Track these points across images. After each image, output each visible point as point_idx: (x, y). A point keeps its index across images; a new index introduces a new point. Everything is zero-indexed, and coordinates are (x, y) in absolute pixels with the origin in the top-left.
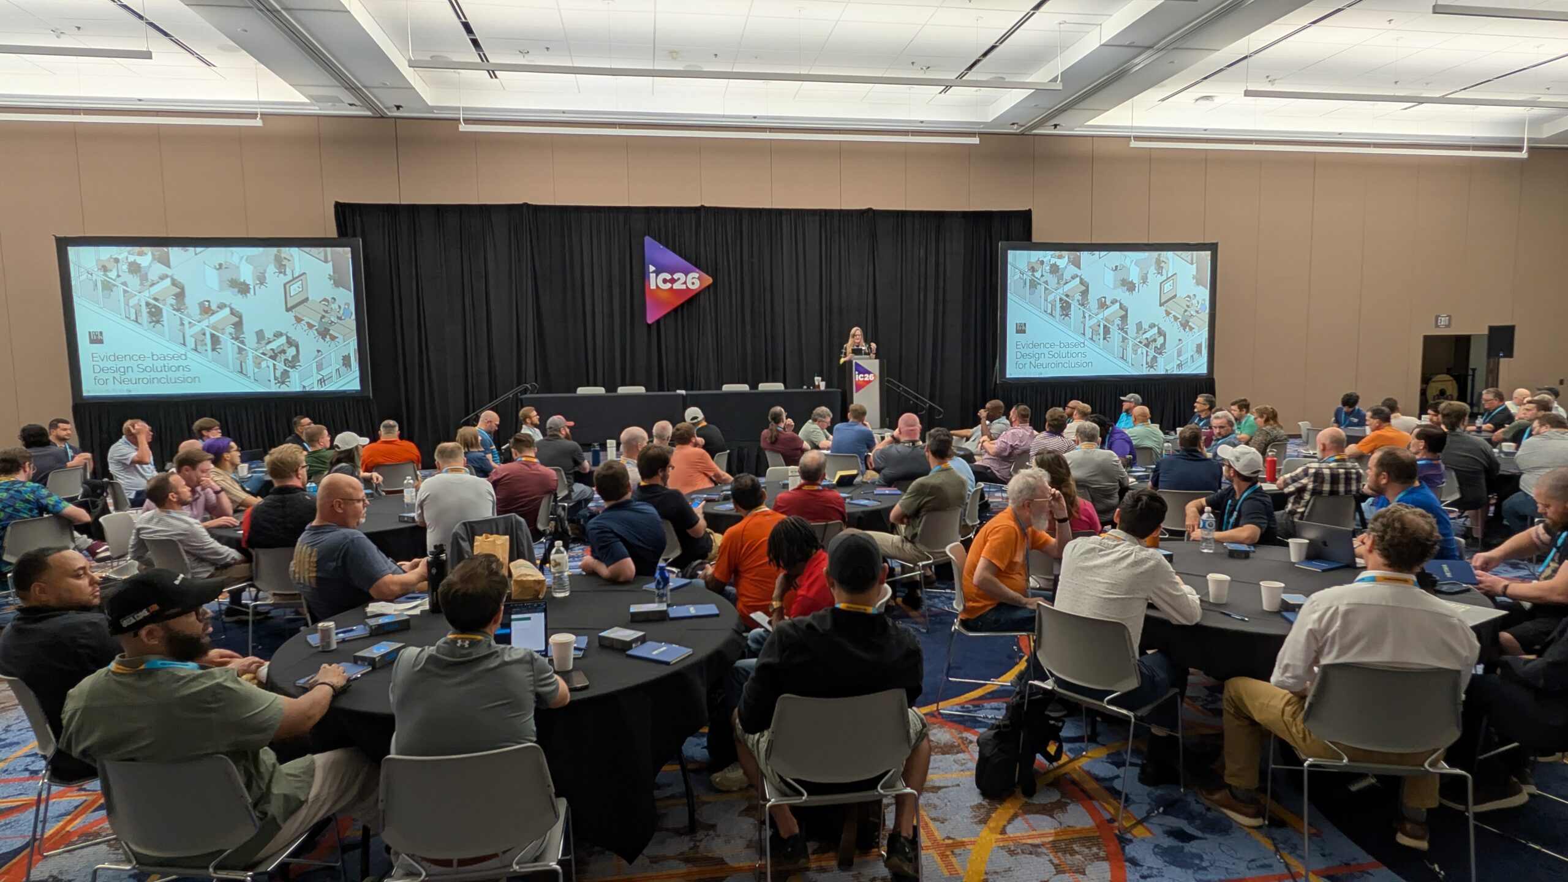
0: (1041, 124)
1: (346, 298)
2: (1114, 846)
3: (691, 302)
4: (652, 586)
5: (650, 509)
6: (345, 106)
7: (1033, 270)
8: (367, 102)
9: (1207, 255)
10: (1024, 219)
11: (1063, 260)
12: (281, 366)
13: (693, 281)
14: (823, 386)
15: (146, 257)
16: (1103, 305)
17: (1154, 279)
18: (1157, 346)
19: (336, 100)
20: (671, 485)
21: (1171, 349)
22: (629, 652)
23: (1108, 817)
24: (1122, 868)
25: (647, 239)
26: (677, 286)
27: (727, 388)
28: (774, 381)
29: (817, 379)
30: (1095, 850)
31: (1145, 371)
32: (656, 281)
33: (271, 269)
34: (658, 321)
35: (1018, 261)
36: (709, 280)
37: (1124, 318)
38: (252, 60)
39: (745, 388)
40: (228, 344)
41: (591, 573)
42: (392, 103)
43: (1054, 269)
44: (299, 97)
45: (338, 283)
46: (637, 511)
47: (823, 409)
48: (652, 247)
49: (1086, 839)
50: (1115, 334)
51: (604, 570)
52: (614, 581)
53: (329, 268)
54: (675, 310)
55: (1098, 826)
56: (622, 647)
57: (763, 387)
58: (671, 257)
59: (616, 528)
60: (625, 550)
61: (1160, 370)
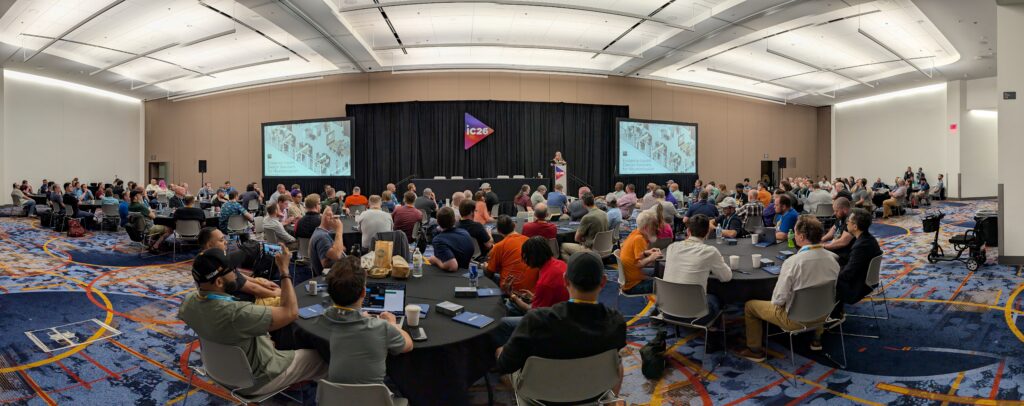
0: (632, 72)
1: (347, 140)
2: (701, 388)
3: (484, 140)
4: (467, 275)
5: (465, 232)
6: (351, 69)
7: (630, 130)
8: (359, 68)
9: (694, 128)
10: (626, 108)
11: (642, 126)
12: (324, 166)
13: (486, 131)
14: (542, 177)
15: (285, 128)
16: (657, 145)
17: (676, 136)
18: (677, 161)
19: (349, 67)
20: (475, 220)
21: (683, 164)
22: (455, 318)
23: (694, 373)
24: (708, 397)
25: (466, 114)
26: (478, 133)
27: (499, 177)
28: (520, 174)
29: (539, 174)
30: (692, 392)
31: (673, 172)
32: (469, 132)
33: (323, 130)
34: (470, 149)
35: (624, 126)
36: (492, 131)
37: (665, 150)
38: (322, 57)
39: (507, 177)
40: (307, 158)
41: (434, 265)
42: (367, 67)
43: (638, 130)
44: (336, 68)
45: (345, 134)
46: (460, 234)
47: (543, 187)
48: (469, 118)
49: (686, 387)
50: (662, 157)
51: (441, 264)
52: (447, 270)
53: (342, 129)
54: (477, 144)
55: (691, 379)
56: (450, 314)
57: (515, 177)
58: (476, 121)
59: (448, 242)
60: (452, 254)
61: (679, 171)
